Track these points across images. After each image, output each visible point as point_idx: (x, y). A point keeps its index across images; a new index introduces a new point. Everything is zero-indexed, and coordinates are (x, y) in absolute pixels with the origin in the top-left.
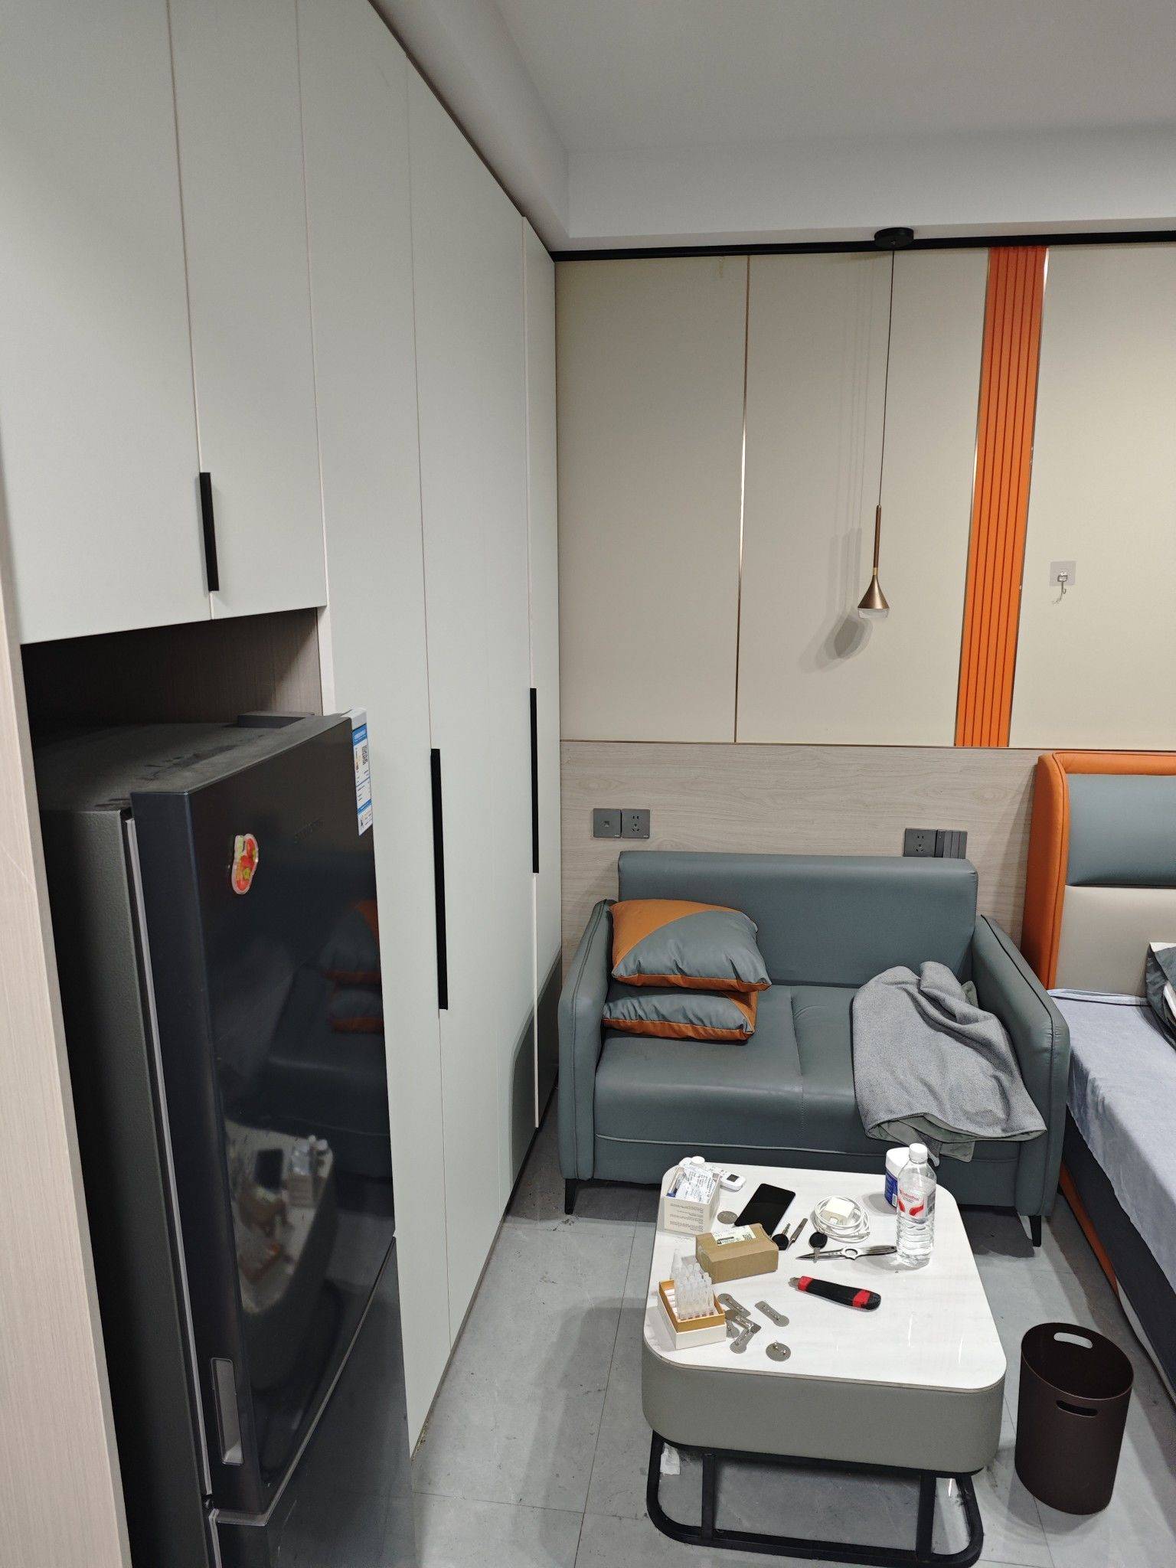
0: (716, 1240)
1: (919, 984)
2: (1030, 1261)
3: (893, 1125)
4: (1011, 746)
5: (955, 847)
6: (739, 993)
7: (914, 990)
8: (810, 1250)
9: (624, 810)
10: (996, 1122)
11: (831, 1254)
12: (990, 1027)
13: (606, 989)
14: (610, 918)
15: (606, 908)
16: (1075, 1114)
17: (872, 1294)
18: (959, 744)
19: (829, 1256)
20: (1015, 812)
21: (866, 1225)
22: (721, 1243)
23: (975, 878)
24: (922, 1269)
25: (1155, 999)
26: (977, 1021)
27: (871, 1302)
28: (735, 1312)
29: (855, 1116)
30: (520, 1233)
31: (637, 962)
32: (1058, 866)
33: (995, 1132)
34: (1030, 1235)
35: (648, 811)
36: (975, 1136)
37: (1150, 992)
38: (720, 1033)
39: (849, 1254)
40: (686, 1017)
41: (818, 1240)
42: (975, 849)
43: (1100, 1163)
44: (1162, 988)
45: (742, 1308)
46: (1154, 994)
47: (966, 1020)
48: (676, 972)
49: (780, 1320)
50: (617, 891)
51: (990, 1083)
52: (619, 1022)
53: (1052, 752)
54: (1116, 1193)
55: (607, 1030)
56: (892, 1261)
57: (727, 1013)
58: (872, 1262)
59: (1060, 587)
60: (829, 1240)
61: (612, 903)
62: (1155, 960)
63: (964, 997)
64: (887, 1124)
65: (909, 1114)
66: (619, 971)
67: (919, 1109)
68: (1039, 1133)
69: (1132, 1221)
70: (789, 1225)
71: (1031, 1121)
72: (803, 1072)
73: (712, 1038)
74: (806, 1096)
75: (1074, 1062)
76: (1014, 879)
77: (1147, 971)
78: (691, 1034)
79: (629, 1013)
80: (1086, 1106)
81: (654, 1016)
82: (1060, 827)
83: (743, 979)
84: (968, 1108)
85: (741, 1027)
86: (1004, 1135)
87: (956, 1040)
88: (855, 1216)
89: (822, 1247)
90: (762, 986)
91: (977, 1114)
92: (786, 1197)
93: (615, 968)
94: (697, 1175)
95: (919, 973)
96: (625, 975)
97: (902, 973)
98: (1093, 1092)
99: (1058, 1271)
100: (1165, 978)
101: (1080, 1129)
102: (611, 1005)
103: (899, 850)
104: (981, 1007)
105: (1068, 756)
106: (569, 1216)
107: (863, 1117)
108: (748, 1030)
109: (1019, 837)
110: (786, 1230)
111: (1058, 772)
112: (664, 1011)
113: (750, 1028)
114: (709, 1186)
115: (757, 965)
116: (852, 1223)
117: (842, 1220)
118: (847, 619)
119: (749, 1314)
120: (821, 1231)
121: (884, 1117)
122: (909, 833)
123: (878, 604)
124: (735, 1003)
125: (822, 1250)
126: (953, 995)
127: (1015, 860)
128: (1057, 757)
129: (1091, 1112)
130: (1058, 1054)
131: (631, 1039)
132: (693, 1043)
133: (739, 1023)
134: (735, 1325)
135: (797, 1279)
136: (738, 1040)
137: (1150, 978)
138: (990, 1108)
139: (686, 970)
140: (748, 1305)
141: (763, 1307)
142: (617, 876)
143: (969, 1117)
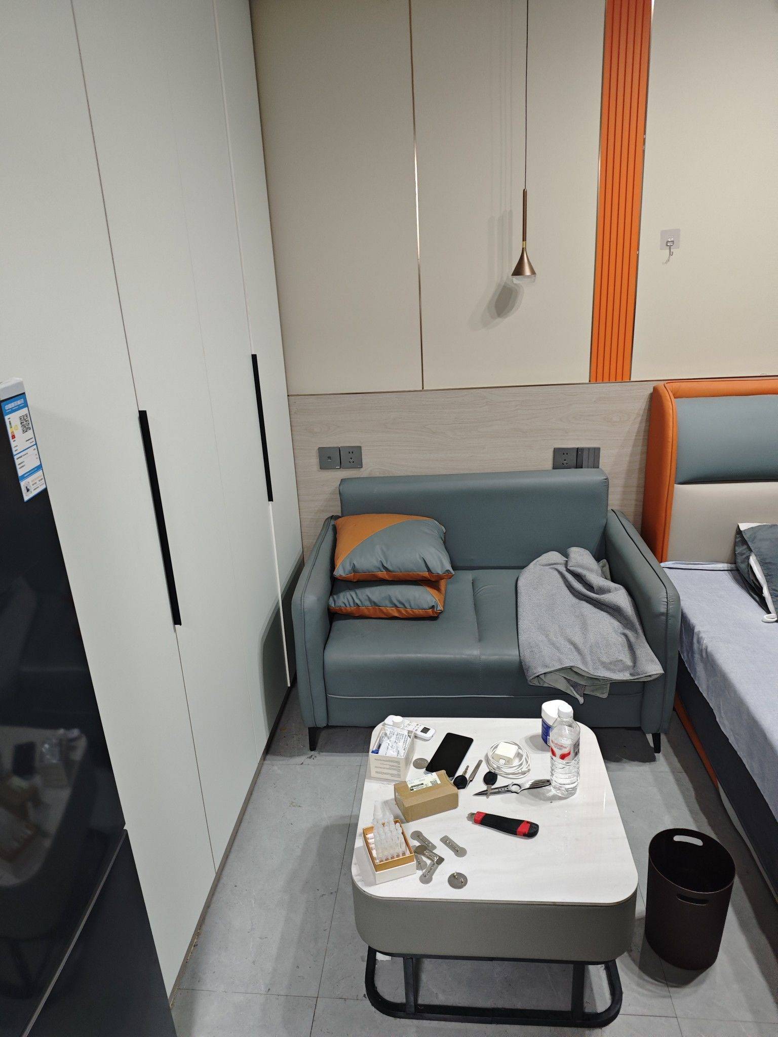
0: (410, 786)
1: (566, 564)
2: (653, 765)
3: (548, 676)
4: (632, 380)
5: (591, 459)
6: (431, 581)
7: (562, 569)
8: (484, 787)
9: (341, 447)
10: (626, 668)
11: (500, 790)
12: (619, 597)
13: (330, 586)
14: (335, 530)
15: (333, 522)
16: (684, 657)
17: (531, 824)
18: (593, 380)
19: (499, 791)
20: (636, 430)
21: (527, 762)
22: (413, 790)
23: (606, 483)
24: (572, 798)
25: (743, 566)
26: (610, 592)
27: (531, 831)
28: (424, 847)
29: (520, 670)
30: (276, 768)
31: (352, 565)
32: (669, 471)
33: (625, 676)
34: (652, 745)
35: (360, 448)
36: (611, 680)
37: (739, 560)
38: (417, 612)
39: (514, 788)
40: (391, 602)
41: (490, 778)
42: (605, 460)
43: (705, 695)
44: (748, 558)
45: (430, 843)
46: (742, 563)
47: (602, 591)
48: (382, 569)
49: (459, 852)
50: (340, 508)
51: (620, 639)
52: (341, 610)
53: (663, 383)
54: (717, 720)
55: (332, 616)
56: (548, 792)
57: (423, 597)
58: (532, 795)
59: (668, 251)
60: (499, 777)
61: (337, 518)
62: (742, 537)
63: (600, 572)
64: (543, 675)
65: (559, 667)
66: (339, 572)
67: (568, 664)
68: (658, 675)
69: (730, 741)
70: (468, 767)
71: (652, 667)
72: (480, 639)
73: (411, 616)
74: (483, 657)
75: (684, 619)
76: (635, 480)
77: (735, 544)
78: (396, 614)
79: (349, 602)
80: (693, 653)
81: (367, 603)
82: (670, 440)
83: (433, 571)
84: (605, 659)
85: (433, 607)
86: (632, 678)
87: (595, 607)
88: (519, 755)
89: (493, 784)
90: (448, 576)
91: (611, 663)
92: (468, 742)
93: (336, 568)
94: (396, 733)
95: (566, 555)
96: (344, 575)
97: (554, 557)
98: (699, 642)
99: (673, 771)
100: (751, 550)
101: (688, 668)
102: (335, 597)
103: (549, 464)
104: (613, 580)
105: (676, 385)
106: (313, 752)
107: (525, 671)
108: (438, 609)
109: (639, 449)
110: (465, 772)
111: (668, 398)
112: (375, 598)
113: (440, 608)
114: (405, 742)
115: (443, 559)
116: (516, 762)
117: (508, 761)
118: (504, 287)
119: (435, 847)
120: (493, 771)
121: (541, 670)
122: (557, 451)
123: (527, 271)
124: (429, 589)
125: (493, 787)
126: (591, 570)
127: (636, 466)
128: (666, 385)
129: (697, 656)
130: (673, 616)
131: (351, 621)
132: (397, 621)
133: (431, 605)
134: (424, 859)
135: (473, 814)
136: (431, 617)
137: (739, 550)
138: (620, 658)
139: (390, 568)
140: (435, 840)
141: (446, 841)
142: (339, 497)
143: (605, 666)
